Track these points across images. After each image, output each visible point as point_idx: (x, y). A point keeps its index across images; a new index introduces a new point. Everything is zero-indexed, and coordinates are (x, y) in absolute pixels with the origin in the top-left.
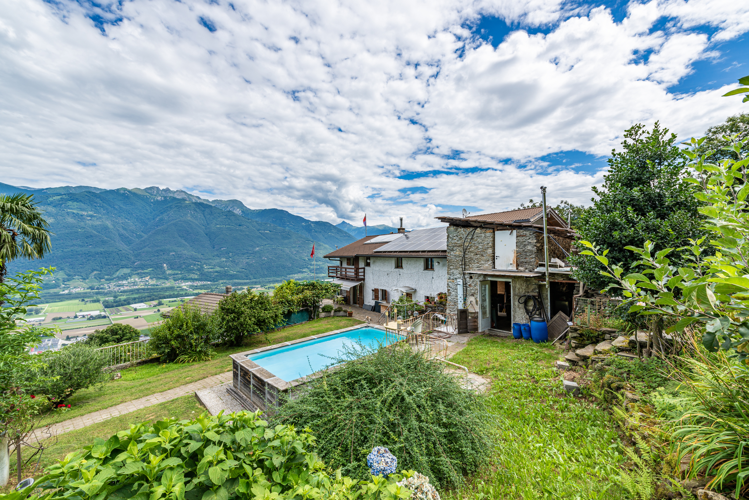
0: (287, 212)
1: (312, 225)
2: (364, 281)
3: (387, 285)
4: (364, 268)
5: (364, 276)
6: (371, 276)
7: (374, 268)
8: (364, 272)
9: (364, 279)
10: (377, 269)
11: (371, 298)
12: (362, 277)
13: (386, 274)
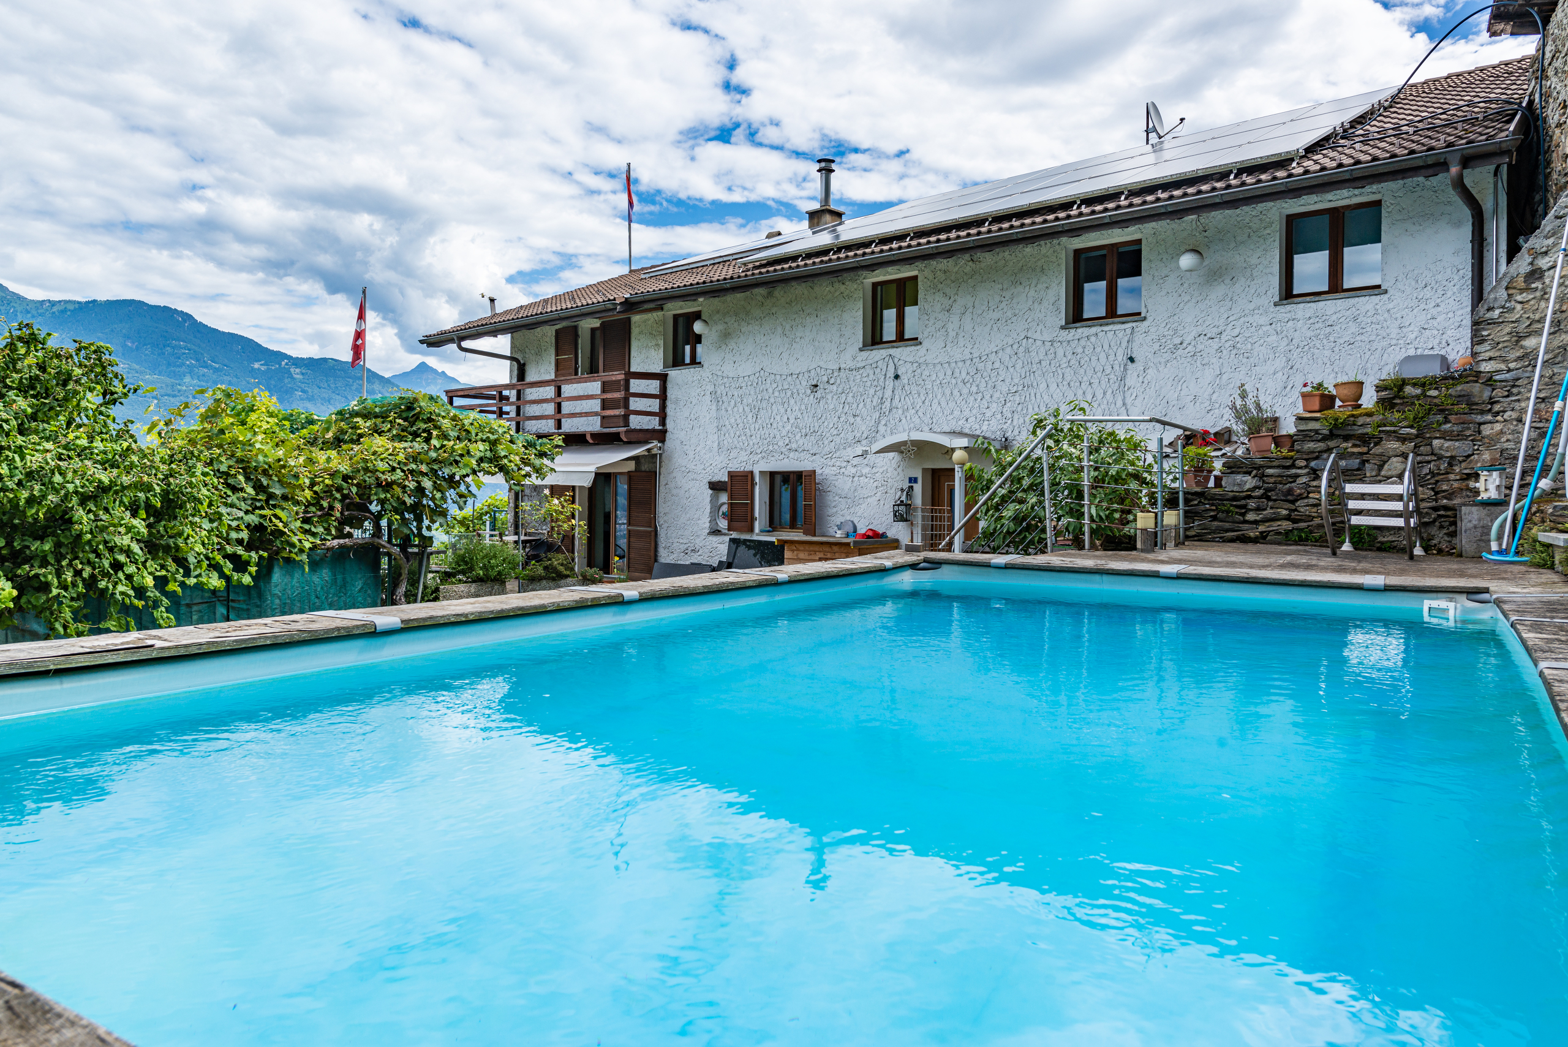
0: (188, 317)
1: (296, 372)
2: (663, 440)
3: (808, 443)
4: (663, 378)
5: (662, 415)
6: (706, 411)
7: (729, 369)
8: (663, 396)
9: (661, 435)
10: (746, 368)
11: (704, 523)
12: (653, 423)
13: (804, 384)
